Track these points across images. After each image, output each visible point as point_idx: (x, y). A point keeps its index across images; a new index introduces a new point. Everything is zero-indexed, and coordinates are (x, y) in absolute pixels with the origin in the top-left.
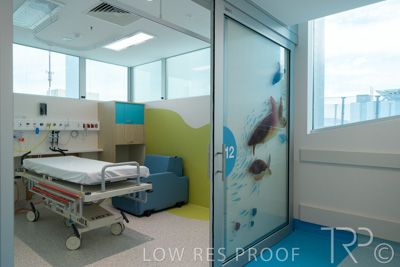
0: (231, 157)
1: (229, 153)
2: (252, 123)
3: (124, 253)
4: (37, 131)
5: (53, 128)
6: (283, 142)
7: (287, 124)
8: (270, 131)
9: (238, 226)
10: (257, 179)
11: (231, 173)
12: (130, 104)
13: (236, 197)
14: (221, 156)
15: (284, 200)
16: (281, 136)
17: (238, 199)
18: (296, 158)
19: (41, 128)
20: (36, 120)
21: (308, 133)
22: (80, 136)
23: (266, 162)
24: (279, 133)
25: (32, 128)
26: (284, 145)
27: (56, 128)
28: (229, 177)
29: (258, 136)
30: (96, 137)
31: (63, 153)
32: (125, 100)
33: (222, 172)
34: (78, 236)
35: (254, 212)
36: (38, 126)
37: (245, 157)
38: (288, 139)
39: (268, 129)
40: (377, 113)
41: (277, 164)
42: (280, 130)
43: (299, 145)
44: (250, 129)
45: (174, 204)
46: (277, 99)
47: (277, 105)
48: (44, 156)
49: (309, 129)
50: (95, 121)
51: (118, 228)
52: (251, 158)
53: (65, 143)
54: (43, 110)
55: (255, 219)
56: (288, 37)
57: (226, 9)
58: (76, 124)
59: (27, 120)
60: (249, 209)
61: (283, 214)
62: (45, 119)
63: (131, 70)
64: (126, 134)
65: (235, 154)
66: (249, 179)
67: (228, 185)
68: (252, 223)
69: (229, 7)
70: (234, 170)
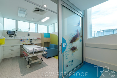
0: (65, 46)
1: (64, 45)
2: (71, 36)
3: (39, 70)
4: (27, 39)
5: (30, 39)
6: (81, 41)
7: (82, 37)
8: (77, 39)
9: (67, 66)
10: (73, 52)
11: (65, 51)
12: (48, 33)
13: (67, 58)
14: (61, 46)
15: (81, 56)
16: (80, 40)
17: (68, 58)
18: (85, 46)
19: (28, 39)
20: (27, 37)
21: (88, 39)
22: (37, 40)
23: (76, 47)
24: (80, 39)
25: (26, 39)
26: (81, 42)
27: (32, 39)
28: (64, 52)
29: (74, 40)
30: (40, 41)
31: (32, 44)
32: (47, 33)
33: (61, 51)
34: (29, 65)
35: (73, 61)
36: (27, 38)
37: (69, 46)
38: (82, 41)
39: (76, 38)
40: (103, 34)
41: (79, 48)
42: (80, 38)
43: (85, 42)
44: (71, 38)
45: (55, 55)
46: (79, 30)
47: (79, 32)
48: (28, 45)
49: (88, 38)
50: (40, 37)
51: (40, 62)
52: (71, 46)
53: (34, 42)
54: (29, 35)
55: (73, 63)
56: (82, 14)
57: (62, 3)
58: (36, 38)
59: (25, 37)
60: (71, 60)
61: (81, 60)
62: (29, 37)
63: (48, 26)
64: (46, 40)
65: (66, 45)
66: (71, 52)
67: (64, 55)
68: (72, 64)
69: (63, 3)
70: (66, 50)
